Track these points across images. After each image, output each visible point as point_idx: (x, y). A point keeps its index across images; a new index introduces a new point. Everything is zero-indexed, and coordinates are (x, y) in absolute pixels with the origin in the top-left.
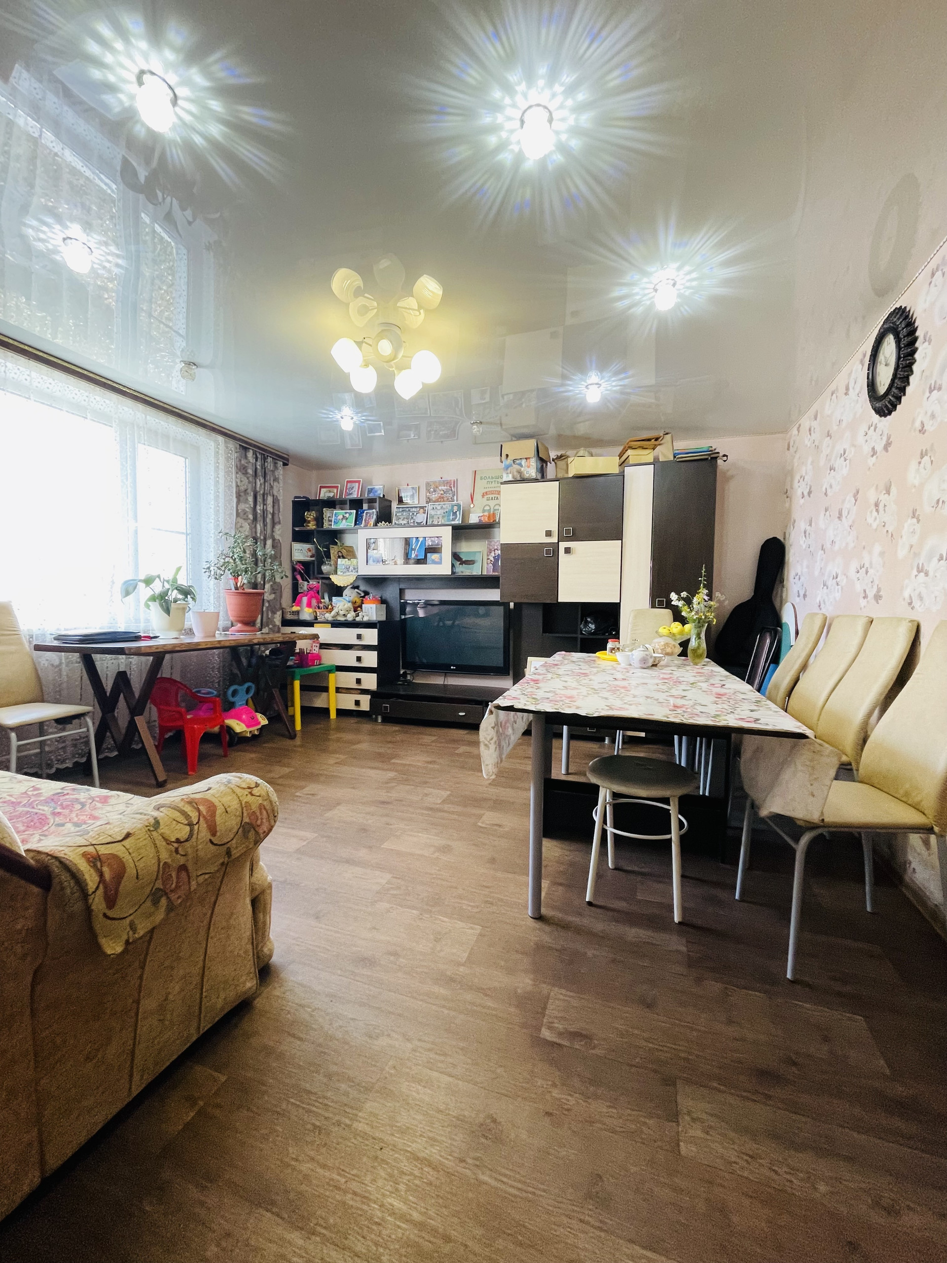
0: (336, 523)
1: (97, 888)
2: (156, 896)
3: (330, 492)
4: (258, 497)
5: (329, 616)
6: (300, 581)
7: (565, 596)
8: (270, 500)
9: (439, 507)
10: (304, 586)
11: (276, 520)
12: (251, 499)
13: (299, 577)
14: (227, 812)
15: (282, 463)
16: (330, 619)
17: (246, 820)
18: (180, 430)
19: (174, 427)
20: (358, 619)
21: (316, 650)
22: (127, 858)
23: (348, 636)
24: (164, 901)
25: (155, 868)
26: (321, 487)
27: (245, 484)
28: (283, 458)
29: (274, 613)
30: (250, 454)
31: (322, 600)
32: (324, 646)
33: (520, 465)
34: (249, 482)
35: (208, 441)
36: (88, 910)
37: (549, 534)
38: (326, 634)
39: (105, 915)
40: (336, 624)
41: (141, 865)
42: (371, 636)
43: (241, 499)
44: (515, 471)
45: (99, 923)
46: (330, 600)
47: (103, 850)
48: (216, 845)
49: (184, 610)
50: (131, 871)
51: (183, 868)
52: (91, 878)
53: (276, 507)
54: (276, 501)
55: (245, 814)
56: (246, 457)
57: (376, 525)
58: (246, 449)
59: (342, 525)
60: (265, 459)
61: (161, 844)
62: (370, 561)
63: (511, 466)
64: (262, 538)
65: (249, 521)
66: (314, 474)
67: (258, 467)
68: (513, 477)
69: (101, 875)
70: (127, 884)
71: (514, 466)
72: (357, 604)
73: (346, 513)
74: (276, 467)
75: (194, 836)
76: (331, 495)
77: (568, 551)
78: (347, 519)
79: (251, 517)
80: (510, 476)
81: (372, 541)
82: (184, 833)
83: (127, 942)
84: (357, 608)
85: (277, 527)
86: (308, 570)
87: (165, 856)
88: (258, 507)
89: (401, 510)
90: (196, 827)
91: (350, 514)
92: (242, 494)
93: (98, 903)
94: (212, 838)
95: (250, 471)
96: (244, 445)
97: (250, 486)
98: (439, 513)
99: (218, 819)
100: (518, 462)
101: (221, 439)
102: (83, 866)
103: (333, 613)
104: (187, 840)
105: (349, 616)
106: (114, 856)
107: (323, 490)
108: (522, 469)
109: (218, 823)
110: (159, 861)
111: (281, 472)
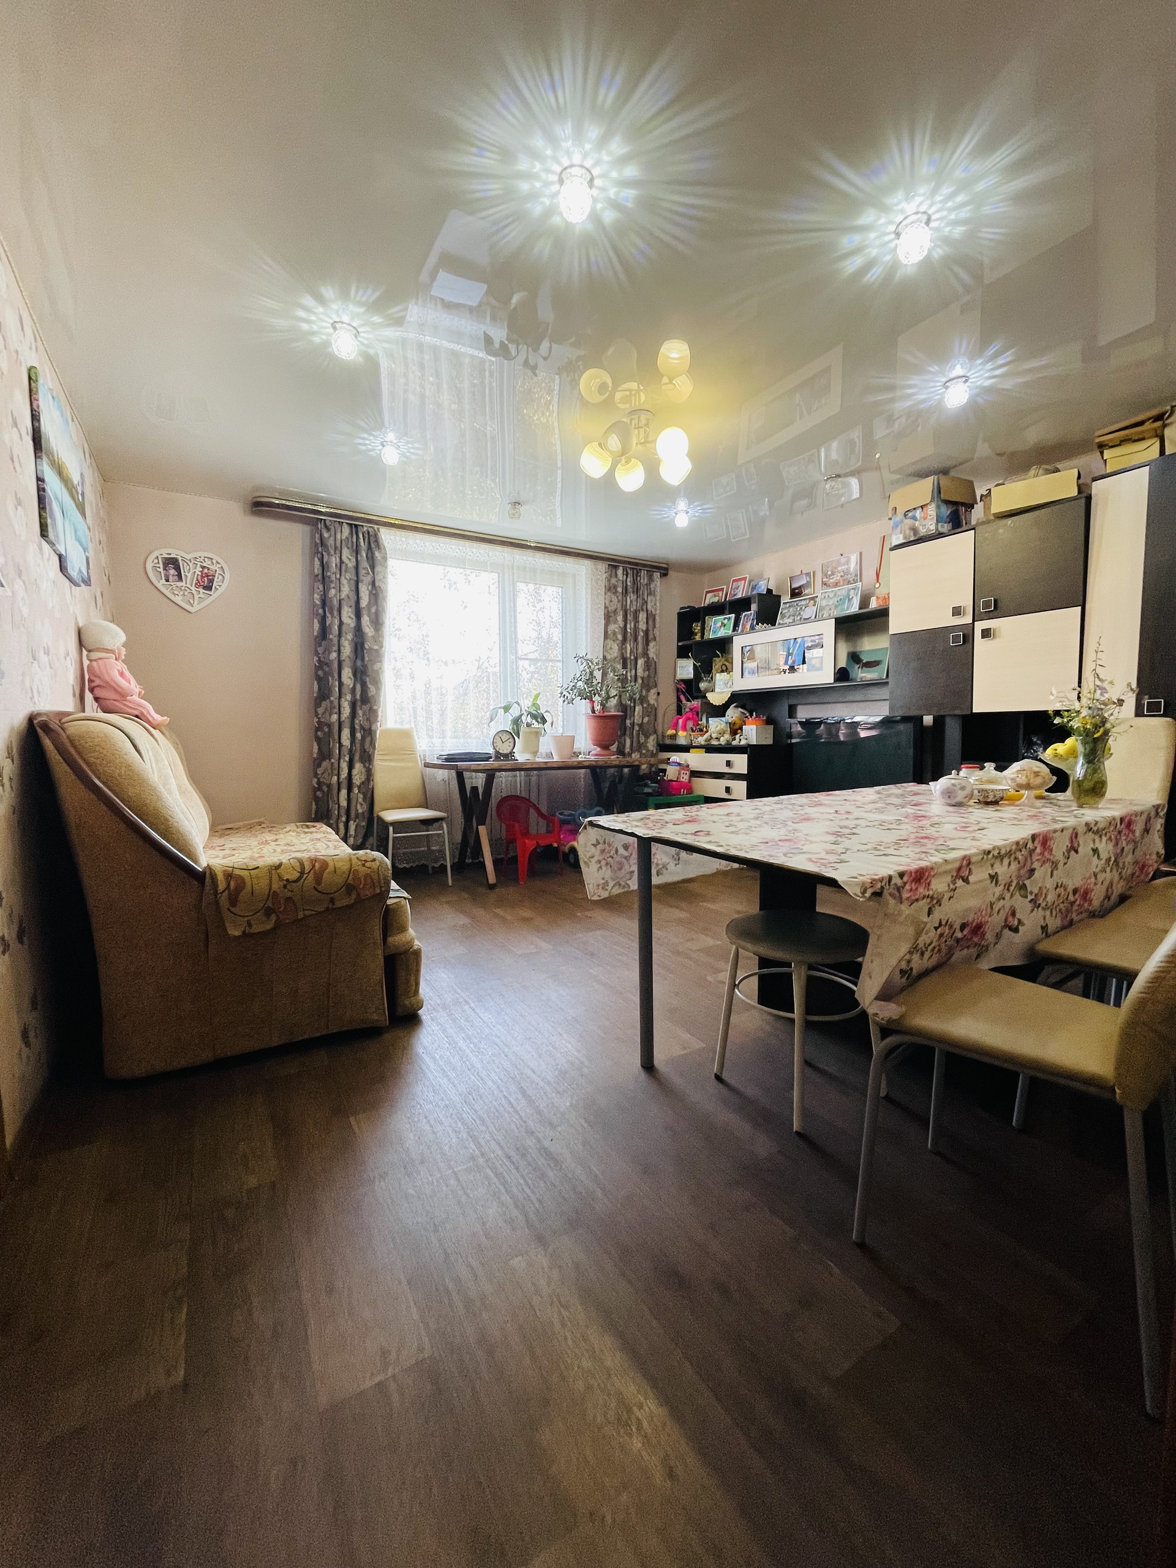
0: (714, 632)
1: (224, 891)
2: (268, 912)
3: (715, 596)
4: (628, 615)
5: (701, 740)
6: (684, 701)
7: (983, 703)
8: (642, 616)
9: (831, 595)
10: (688, 705)
11: (651, 636)
12: (620, 618)
13: (682, 697)
14: (335, 872)
15: (659, 574)
16: (703, 743)
17: (350, 881)
18: (548, 561)
19: (541, 561)
20: (734, 743)
21: (685, 778)
22: (248, 880)
23: (717, 762)
24: (273, 917)
25: (267, 892)
26: (708, 592)
27: (615, 604)
28: (663, 569)
29: (647, 737)
30: (620, 571)
31: (700, 722)
32: (695, 774)
33: (914, 518)
34: (619, 601)
35: (576, 566)
36: (217, 903)
37: (957, 611)
38: (696, 760)
39: (229, 909)
40: (710, 749)
41: (256, 887)
42: (741, 764)
43: (611, 619)
44: (907, 527)
45: (226, 914)
46: (707, 721)
47: (237, 872)
48: (319, 892)
49: (537, 734)
50: (248, 888)
51: (289, 899)
52: (222, 886)
53: (651, 623)
54: (651, 617)
55: (350, 878)
56: (616, 575)
57: (752, 628)
58: (616, 567)
59: (722, 633)
60: (637, 574)
61: (275, 878)
62: (746, 673)
63: (901, 522)
64: (632, 658)
65: (618, 642)
66: (706, 578)
67: (629, 584)
68: (905, 538)
69: (229, 885)
70: (243, 896)
71: (906, 521)
72: (737, 727)
73: (725, 619)
74: (651, 579)
75: (302, 881)
76: (716, 599)
77: (986, 633)
78: (725, 625)
79: (620, 637)
80: (901, 536)
81: (748, 648)
82: (293, 877)
83: (244, 932)
84: (735, 730)
85: (652, 645)
86: (690, 689)
87: (275, 887)
88: (628, 626)
89: (788, 605)
90: (305, 876)
91: (729, 619)
92: (612, 615)
93: (224, 900)
94: (316, 886)
95: (620, 590)
96: (613, 563)
97: (619, 605)
98: (831, 602)
99: (325, 875)
100: (910, 514)
101: (587, 563)
102: (220, 877)
103: (706, 736)
104: (295, 882)
105: (722, 739)
106: (240, 877)
107: (709, 595)
108: (917, 523)
109: (324, 877)
110: (270, 889)
111: (658, 584)
